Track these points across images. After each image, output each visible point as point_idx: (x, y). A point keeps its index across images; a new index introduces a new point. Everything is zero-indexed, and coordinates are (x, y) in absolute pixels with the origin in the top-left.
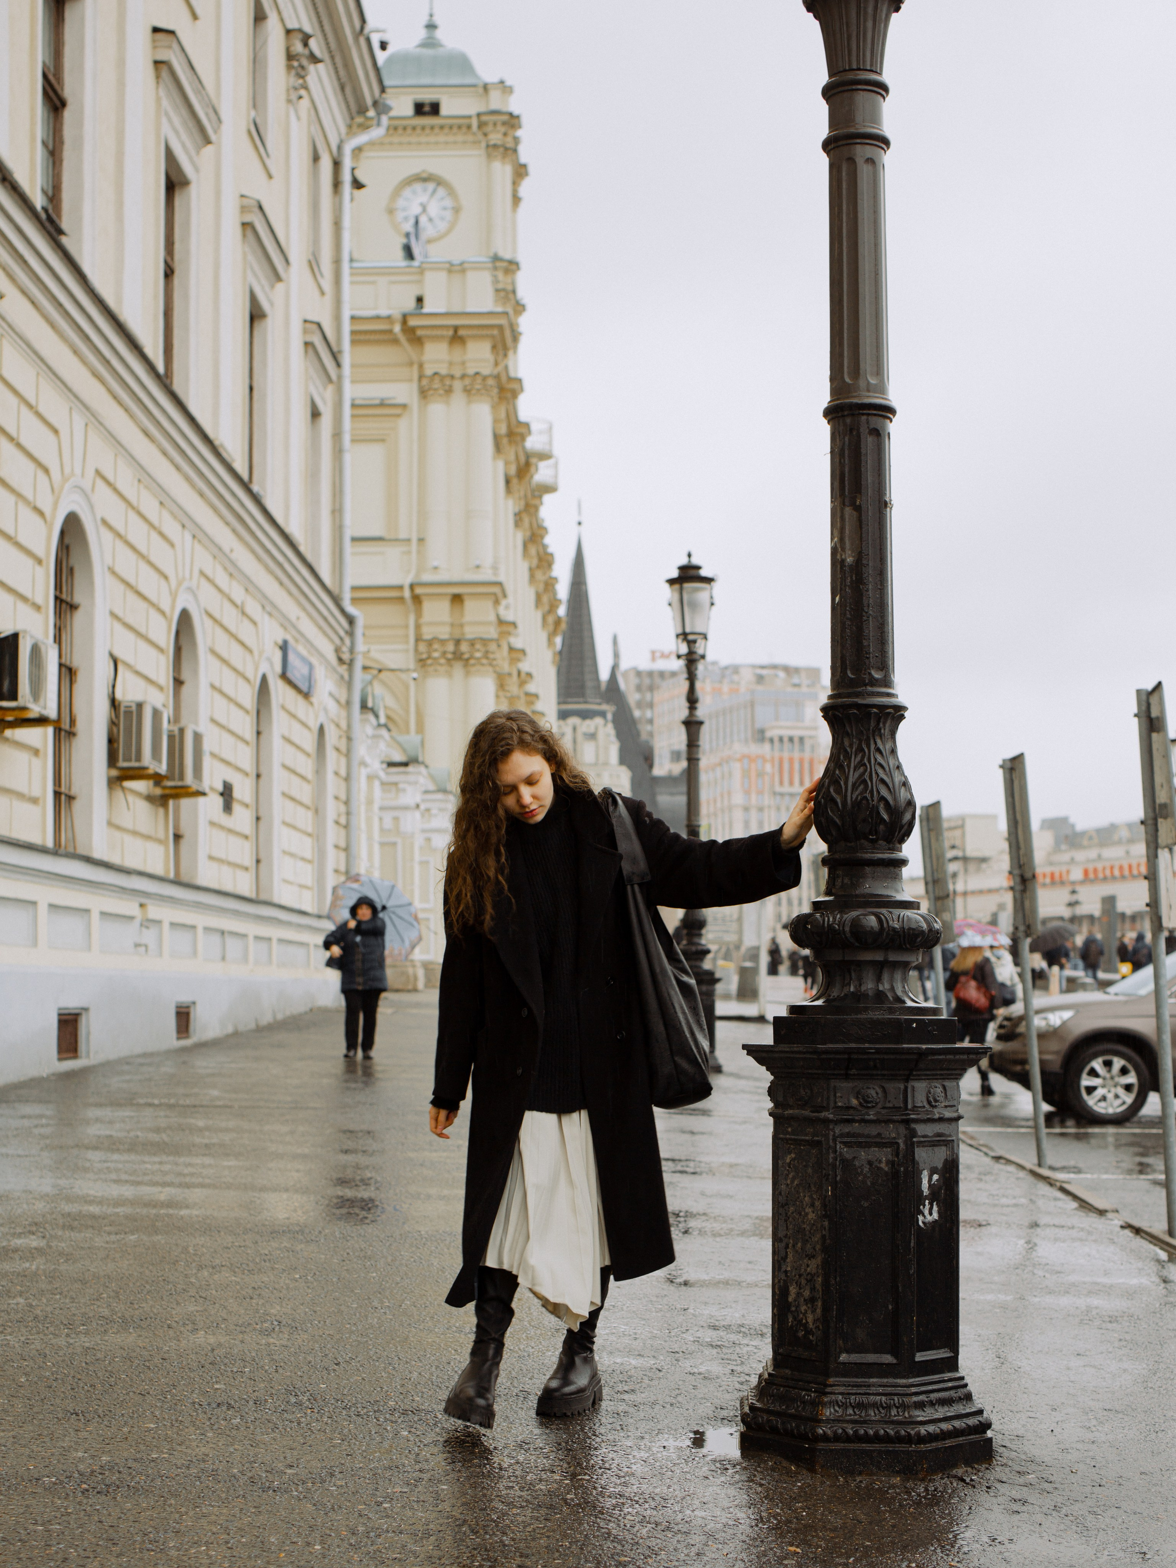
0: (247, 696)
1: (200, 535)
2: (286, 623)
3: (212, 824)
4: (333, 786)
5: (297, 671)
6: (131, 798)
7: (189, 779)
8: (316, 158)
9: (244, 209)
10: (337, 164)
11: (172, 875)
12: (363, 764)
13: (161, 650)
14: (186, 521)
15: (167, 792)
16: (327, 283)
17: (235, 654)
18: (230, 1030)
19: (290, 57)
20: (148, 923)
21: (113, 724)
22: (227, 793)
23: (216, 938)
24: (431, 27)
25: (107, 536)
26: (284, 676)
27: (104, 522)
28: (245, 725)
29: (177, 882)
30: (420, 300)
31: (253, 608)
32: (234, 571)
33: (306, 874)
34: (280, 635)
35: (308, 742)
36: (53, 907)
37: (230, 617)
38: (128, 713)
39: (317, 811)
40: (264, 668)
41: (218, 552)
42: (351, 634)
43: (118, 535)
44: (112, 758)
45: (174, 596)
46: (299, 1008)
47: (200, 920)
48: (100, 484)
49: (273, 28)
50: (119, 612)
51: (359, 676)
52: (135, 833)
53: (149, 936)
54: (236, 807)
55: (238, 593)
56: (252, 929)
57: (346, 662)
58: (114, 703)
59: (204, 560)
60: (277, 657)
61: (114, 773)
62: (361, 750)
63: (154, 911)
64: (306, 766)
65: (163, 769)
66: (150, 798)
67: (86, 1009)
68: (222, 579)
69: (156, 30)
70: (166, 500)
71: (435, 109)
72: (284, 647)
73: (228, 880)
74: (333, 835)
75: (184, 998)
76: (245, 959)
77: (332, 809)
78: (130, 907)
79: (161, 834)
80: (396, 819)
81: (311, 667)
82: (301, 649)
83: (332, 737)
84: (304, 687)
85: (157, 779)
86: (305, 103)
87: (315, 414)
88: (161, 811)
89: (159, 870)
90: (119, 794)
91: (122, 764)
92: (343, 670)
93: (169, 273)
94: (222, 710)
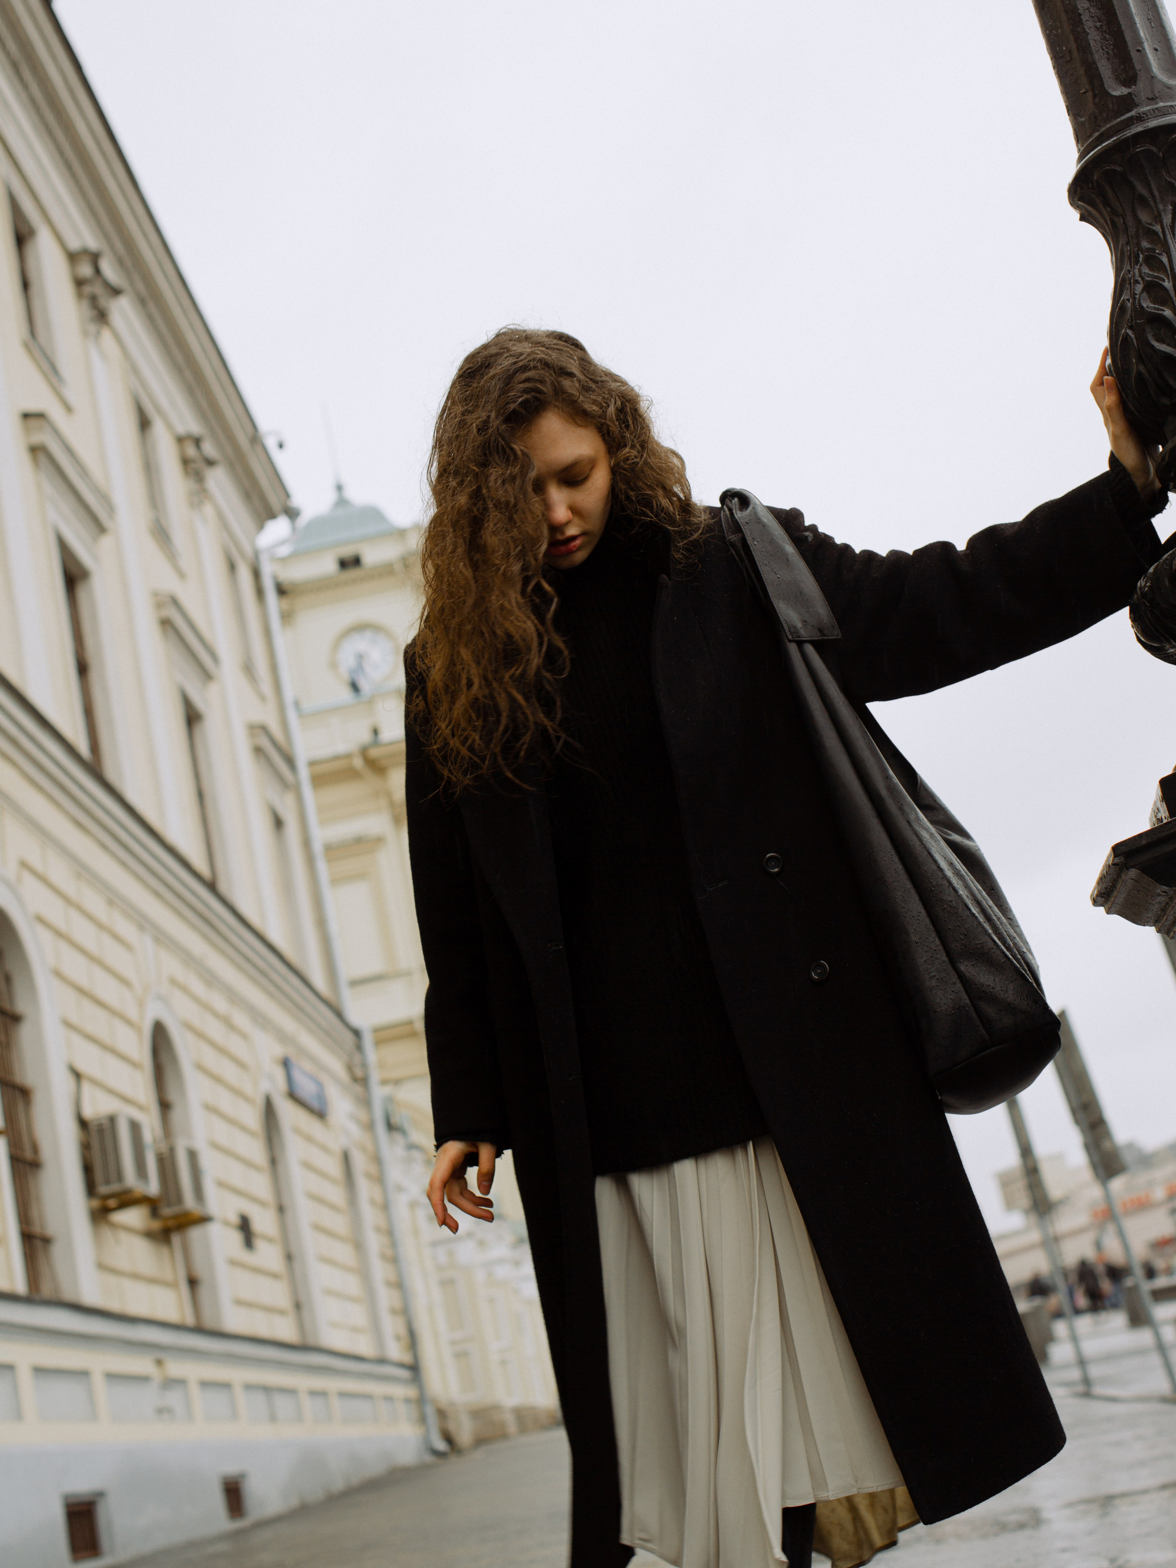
0: (252, 1118)
1: (161, 938)
2: (283, 1037)
3: (234, 1263)
4: (370, 1216)
5: (306, 1089)
6: (124, 1236)
7: (189, 1202)
8: (232, 567)
9: (159, 605)
10: (256, 574)
11: (190, 1320)
12: (400, 1189)
13: (135, 1065)
14: (143, 922)
15: (170, 1223)
16: (267, 687)
17: (229, 1071)
18: (294, 1502)
19: (186, 462)
20: (170, 1383)
21: (85, 1147)
22: (245, 1226)
23: (259, 1398)
24: (339, 488)
25: (46, 936)
26: (293, 1096)
27: (40, 920)
28: (256, 1150)
29: (199, 1330)
30: (376, 732)
31: (241, 1020)
32: (211, 979)
33: (358, 1315)
34: (279, 1051)
35: (334, 1168)
36: (39, 1371)
37: (215, 1030)
38: (101, 1130)
39: (359, 1246)
40: (265, 1086)
41: (189, 959)
42: (359, 1047)
43: (58, 934)
44: (91, 1188)
45: (141, 1004)
46: (375, 1468)
47: (237, 1375)
48: (27, 877)
49: (160, 432)
50: (74, 1019)
51: (379, 1093)
52: (136, 1276)
53: (174, 1398)
54: (259, 1244)
55: (220, 1003)
56: (303, 1382)
57: (360, 1080)
58: (83, 1124)
59: (172, 966)
60: (279, 1074)
61: (96, 1203)
62: (395, 1173)
63: (175, 1368)
64: (336, 1194)
65: (153, 1188)
66: (149, 1235)
67: (101, 1494)
68: (198, 987)
69: (26, 416)
70: (114, 898)
71: (356, 561)
72: (286, 1063)
73: (262, 1325)
74: (380, 1271)
75: (231, 1468)
76: (299, 1418)
77: (374, 1243)
78: (142, 1365)
79: (168, 1275)
80: (451, 1254)
81: (320, 1085)
82: (307, 1066)
83: (360, 1162)
84: (315, 1104)
85: (153, 1205)
86: (208, 509)
87: (278, 823)
88: (165, 1251)
89: (172, 1315)
90: (106, 1232)
91: (103, 1189)
92: (359, 1089)
93: (83, 669)
94: (223, 1133)
